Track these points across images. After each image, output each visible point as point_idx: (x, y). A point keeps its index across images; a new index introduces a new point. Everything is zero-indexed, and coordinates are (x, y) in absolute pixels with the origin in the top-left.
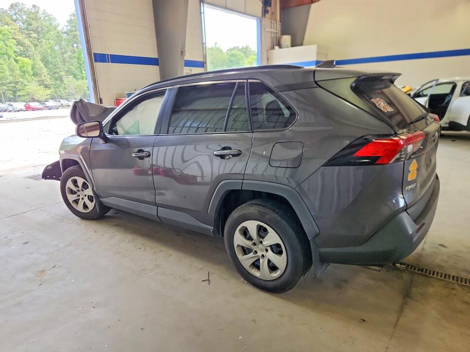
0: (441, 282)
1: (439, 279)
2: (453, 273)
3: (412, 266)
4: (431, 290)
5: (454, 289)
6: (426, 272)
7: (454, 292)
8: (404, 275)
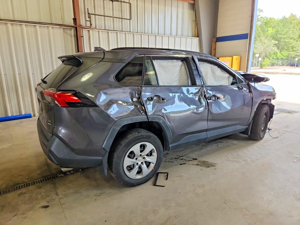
0: (36, 178)
1: (37, 179)
2: (31, 188)
3: (55, 178)
4: (39, 172)
5: (28, 179)
6: (46, 179)
7: (27, 178)
8: (56, 171)
